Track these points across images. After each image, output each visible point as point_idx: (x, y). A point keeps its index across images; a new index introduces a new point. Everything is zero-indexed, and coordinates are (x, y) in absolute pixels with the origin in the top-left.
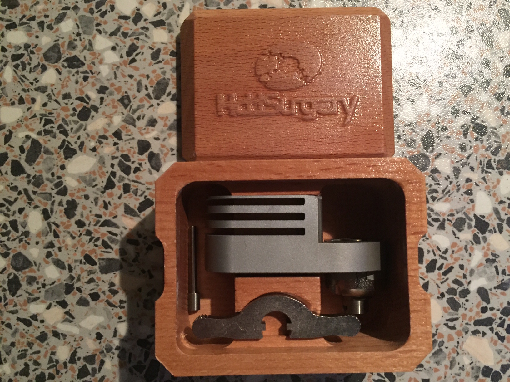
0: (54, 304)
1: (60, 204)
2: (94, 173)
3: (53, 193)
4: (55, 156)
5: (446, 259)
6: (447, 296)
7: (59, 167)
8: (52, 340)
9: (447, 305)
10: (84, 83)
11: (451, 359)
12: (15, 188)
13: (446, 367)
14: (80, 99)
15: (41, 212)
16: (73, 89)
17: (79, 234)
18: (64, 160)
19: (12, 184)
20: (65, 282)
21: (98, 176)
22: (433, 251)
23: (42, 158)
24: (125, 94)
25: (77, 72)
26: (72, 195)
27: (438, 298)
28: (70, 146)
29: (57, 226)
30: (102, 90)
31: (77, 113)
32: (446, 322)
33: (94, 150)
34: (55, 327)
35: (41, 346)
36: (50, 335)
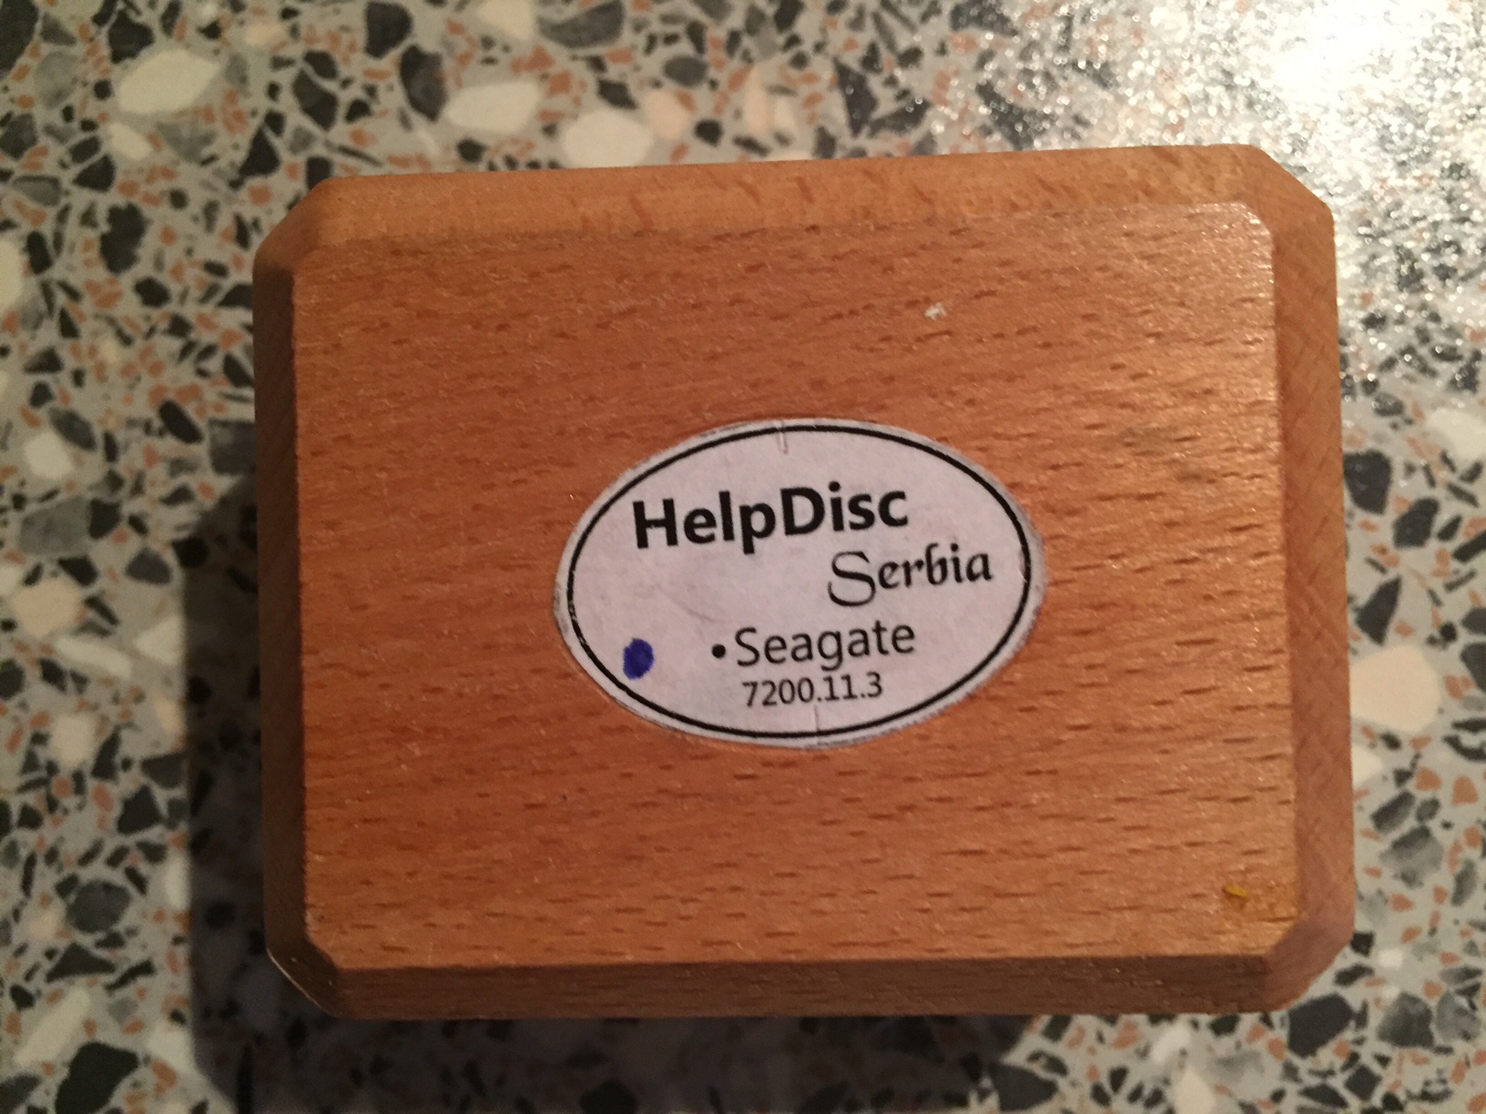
0: (49, 567)
1: (88, 219)
2: (208, 114)
3: (67, 177)
4: (79, 49)
5: (1472, 500)
6: (1465, 638)
7: (90, 88)
8: (37, 692)
9: (1460, 671)
11: (1459, 868)
13: (1439, 894)
15: (23, 244)
17: (145, 327)
18: (107, 64)
20: (90, 496)
22: (1427, 469)
23: (35, 53)
26: (129, 188)
27: (1432, 641)
28: (132, 15)
29: (73, 294)
33: (213, 31)
34: (47, 648)
36: (33, 675)
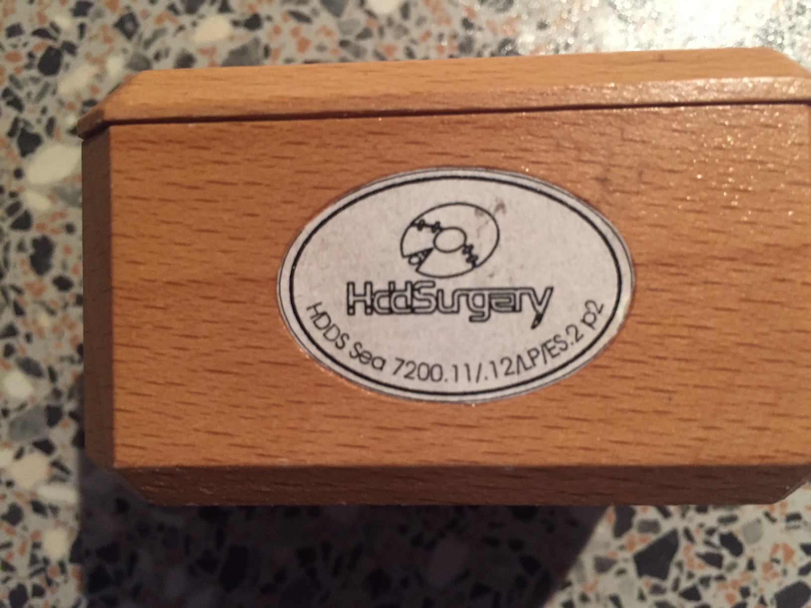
14: (40, 33)
16: (24, 15)
24: (126, 12)
30: (82, 8)
31: (36, 62)
35: (12, 533)
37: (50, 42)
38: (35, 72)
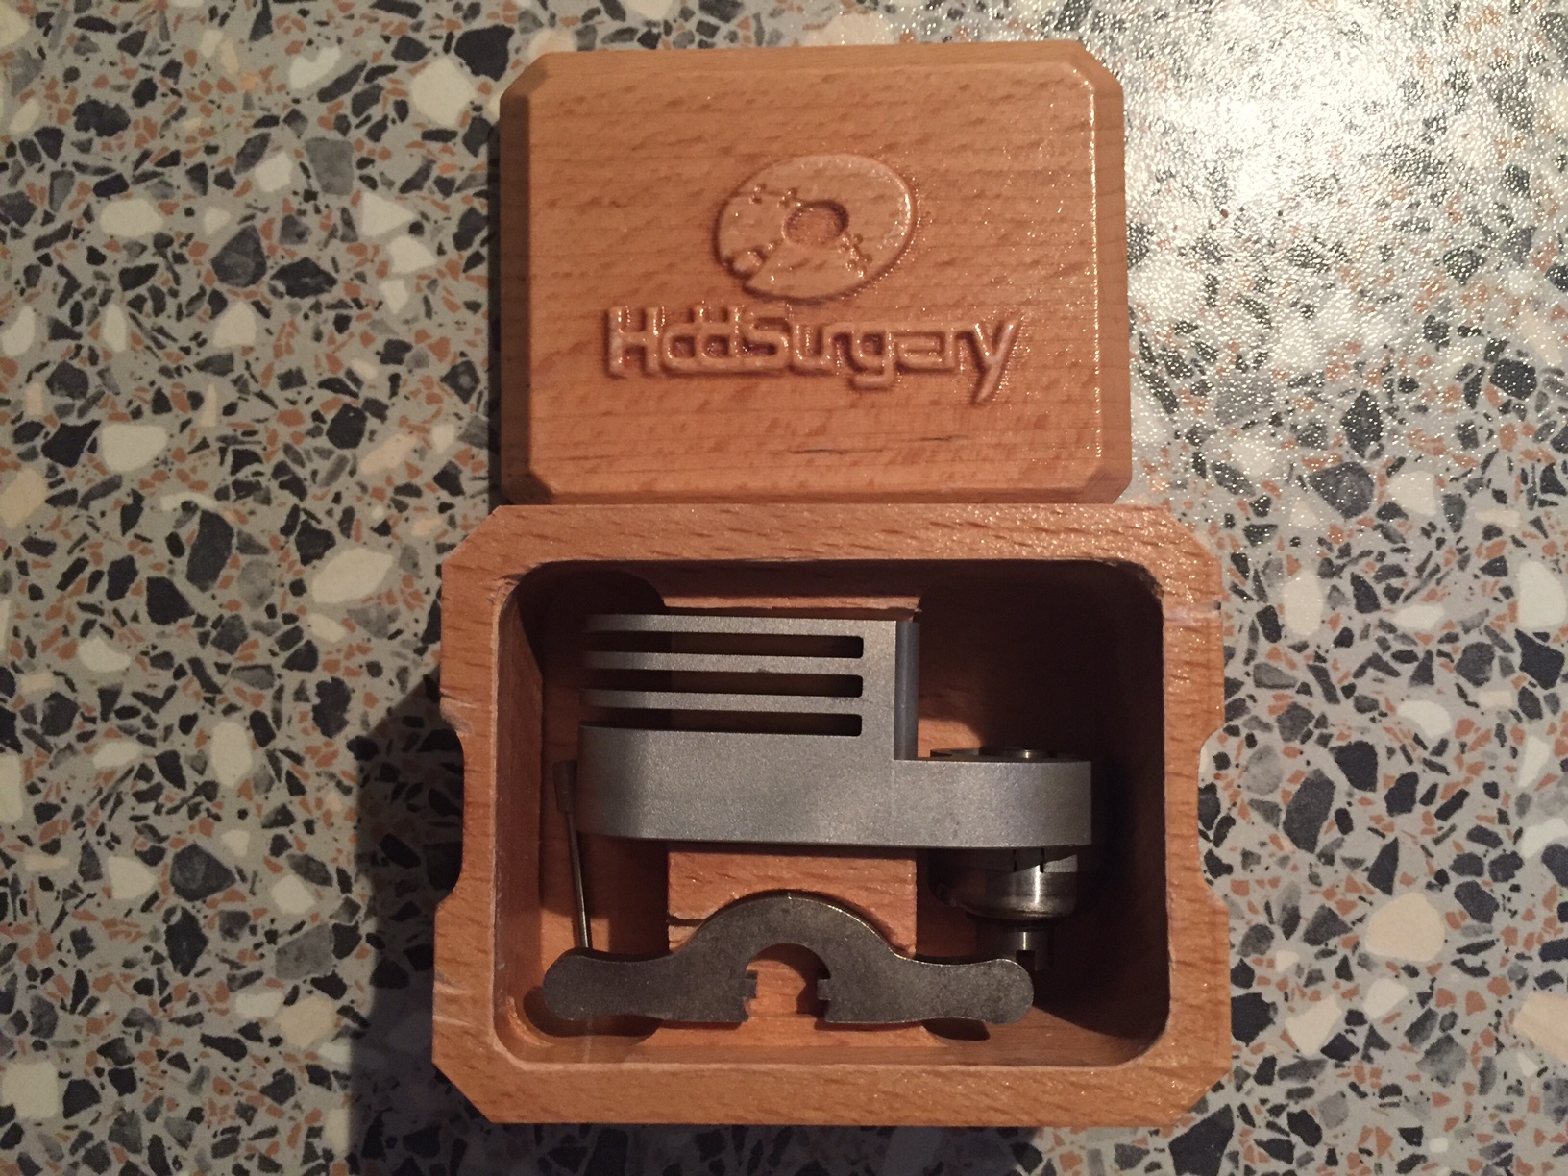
10: (340, 338)
12: (164, 660)
14: (331, 384)
16: (306, 356)
19: (154, 647)
21: (401, 606)
24: (460, 360)
25: (317, 307)
30: (394, 352)
31: (325, 427)
32: (1458, 957)
35: (279, 1114)
37: (347, 399)
38: (323, 442)
